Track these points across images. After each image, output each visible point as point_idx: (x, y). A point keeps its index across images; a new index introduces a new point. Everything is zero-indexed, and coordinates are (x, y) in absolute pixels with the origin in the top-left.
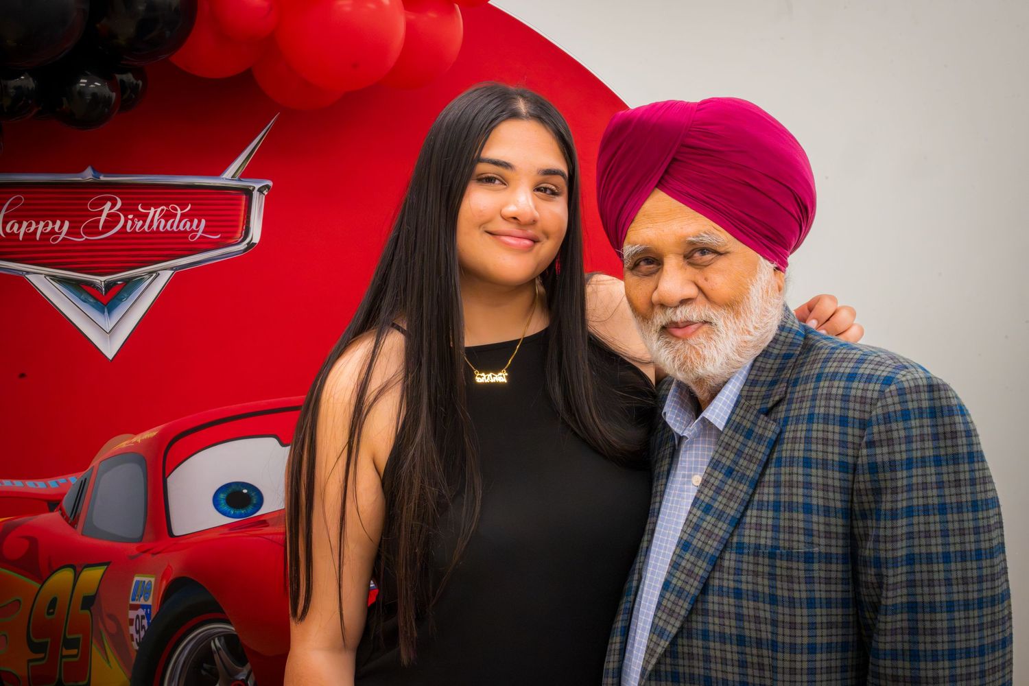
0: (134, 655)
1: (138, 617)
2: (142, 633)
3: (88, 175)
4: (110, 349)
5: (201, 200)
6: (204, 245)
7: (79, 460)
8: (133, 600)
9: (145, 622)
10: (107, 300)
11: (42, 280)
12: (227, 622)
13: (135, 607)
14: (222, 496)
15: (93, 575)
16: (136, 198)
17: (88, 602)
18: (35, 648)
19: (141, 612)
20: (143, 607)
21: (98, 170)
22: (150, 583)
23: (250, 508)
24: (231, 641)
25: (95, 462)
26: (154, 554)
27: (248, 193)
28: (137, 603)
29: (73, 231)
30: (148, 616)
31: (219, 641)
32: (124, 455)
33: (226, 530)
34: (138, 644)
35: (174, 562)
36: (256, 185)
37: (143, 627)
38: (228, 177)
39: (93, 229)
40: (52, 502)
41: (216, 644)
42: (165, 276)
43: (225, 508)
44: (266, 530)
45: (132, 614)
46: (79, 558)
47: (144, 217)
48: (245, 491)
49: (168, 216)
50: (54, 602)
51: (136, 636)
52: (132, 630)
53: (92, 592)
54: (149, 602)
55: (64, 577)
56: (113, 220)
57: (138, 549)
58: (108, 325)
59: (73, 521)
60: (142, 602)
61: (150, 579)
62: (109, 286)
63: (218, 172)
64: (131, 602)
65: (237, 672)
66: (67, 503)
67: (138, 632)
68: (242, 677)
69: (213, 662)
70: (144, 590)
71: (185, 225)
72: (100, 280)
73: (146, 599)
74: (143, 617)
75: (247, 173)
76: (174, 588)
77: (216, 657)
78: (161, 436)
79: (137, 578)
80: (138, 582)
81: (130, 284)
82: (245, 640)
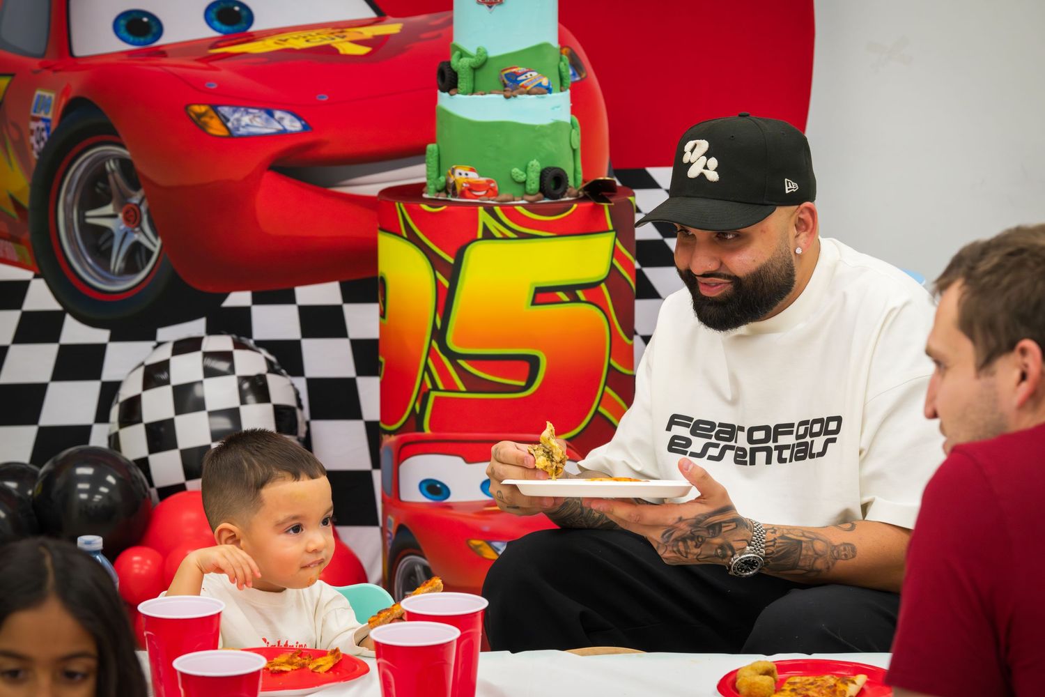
0: (34, 164)
1: (38, 129)
2: (42, 144)
8: (35, 111)
9: (45, 134)
12: (122, 145)
13: (36, 119)
14: (123, 22)
19: (41, 125)
20: (44, 120)
22: (50, 98)
23: (149, 38)
24: (125, 165)
26: (55, 71)
28: (37, 115)
30: (48, 129)
31: (115, 163)
33: (125, 57)
34: (39, 154)
35: (75, 82)
37: (43, 139)
41: (111, 165)
43: (125, 34)
44: (164, 61)
45: (33, 125)
48: (145, 19)
51: (36, 146)
52: (33, 140)
54: (49, 116)
57: (41, 64)
60: (42, 115)
61: (50, 95)
64: (33, 114)
65: (131, 196)
67: (38, 142)
68: (135, 200)
69: (106, 181)
70: (45, 104)
73: (46, 113)
74: (43, 130)
76: (73, 107)
77: (111, 178)
79: (38, 92)
80: (39, 96)
82: (140, 166)
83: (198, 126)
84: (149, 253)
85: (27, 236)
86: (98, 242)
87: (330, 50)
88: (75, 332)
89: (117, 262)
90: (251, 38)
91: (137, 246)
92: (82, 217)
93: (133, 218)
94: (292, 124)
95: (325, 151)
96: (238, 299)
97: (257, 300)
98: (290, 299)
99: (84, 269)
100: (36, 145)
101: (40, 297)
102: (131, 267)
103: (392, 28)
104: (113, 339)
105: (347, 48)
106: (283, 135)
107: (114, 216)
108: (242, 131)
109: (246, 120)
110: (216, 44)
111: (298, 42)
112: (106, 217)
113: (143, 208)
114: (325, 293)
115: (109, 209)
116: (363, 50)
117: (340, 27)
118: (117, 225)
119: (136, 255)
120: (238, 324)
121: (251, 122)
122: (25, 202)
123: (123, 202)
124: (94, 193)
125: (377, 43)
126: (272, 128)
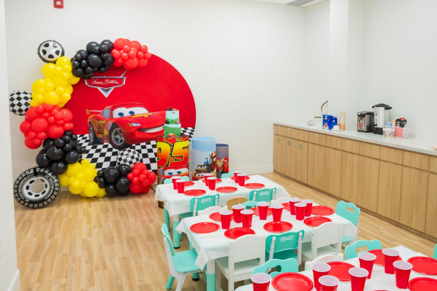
0: (109, 130)
3: (105, 77)
4: (106, 96)
5: (118, 80)
6: (118, 85)
7: (103, 108)
10: (107, 91)
11: (99, 89)
12: (119, 128)
14: (119, 114)
15: (104, 122)
16: (110, 79)
17: (104, 124)
18: (98, 128)
19: (110, 126)
21: (106, 76)
23: (122, 116)
24: (120, 130)
25: (105, 109)
26: (111, 120)
27: (123, 79)
29: (103, 83)
32: (108, 109)
33: (120, 118)
35: (114, 121)
36: (124, 78)
38: (121, 77)
39: (105, 83)
40: (99, 113)
41: (118, 130)
42: (113, 88)
44: (124, 118)
46: (103, 120)
47: (111, 81)
48: (122, 114)
49: (114, 81)
50: (100, 124)
53: (104, 123)
55: (101, 121)
56: (107, 82)
57: (109, 119)
58: (106, 93)
59: (102, 115)
62: (107, 89)
63: (120, 76)
64: (108, 125)
66: (102, 113)
69: (118, 132)
70: (110, 124)
71: (116, 82)
72: (106, 89)
75: (124, 76)
76: (113, 124)
78: (112, 106)
79: (109, 122)
81: (109, 89)
82: (121, 130)
83: (128, 126)
84: (123, 141)
85: (108, 139)
86: (117, 139)
87: (143, 117)
88: (114, 150)
89: (119, 141)
90: (135, 115)
91: (121, 140)
92: (115, 137)
93: (121, 136)
94: (139, 125)
95: (144, 127)
96: (134, 145)
97: (136, 145)
98: (140, 145)
99: (115, 143)
100: (109, 128)
101: (110, 146)
102: (121, 142)
103: (151, 114)
104: (119, 150)
105: (146, 116)
106: (138, 126)
107: (119, 136)
108: (134, 126)
109: (134, 125)
110: (130, 116)
111: (140, 116)
112: (117, 136)
113: (122, 135)
114: (144, 144)
115: (118, 135)
116: (147, 116)
117: (145, 114)
118: (119, 137)
119: (121, 141)
120: (134, 148)
121: (135, 125)
122: (108, 135)
123: (120, 134)
124: (116, 134)
125: (149, 115)
126: (137, 125)
